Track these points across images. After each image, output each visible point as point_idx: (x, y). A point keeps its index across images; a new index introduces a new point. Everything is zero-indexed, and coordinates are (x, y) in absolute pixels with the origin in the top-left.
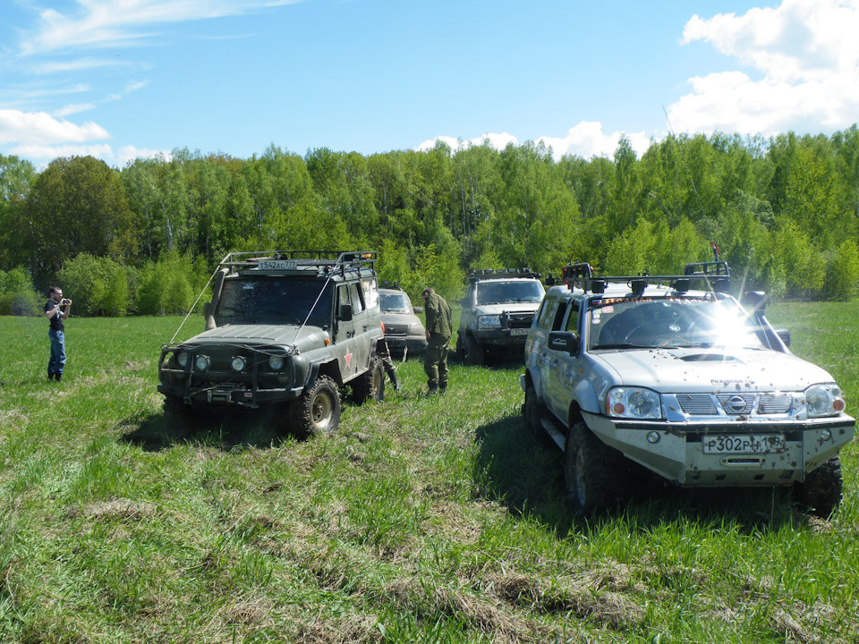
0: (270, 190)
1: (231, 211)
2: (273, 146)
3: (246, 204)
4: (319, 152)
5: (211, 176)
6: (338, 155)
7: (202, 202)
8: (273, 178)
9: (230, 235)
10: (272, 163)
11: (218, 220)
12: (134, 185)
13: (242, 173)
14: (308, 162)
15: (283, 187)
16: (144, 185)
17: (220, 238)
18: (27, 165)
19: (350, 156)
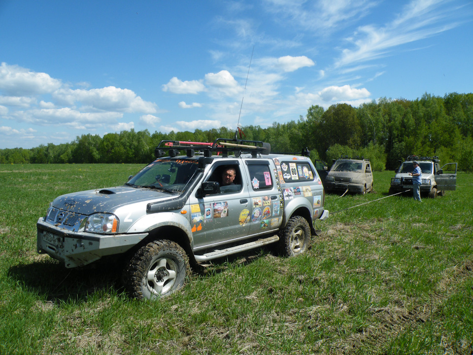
0: (422, 114)
1: (403, 125)
2: (426, 94)
3: (410, 122)
4: (451, 95)
5: (394, 109)
6: (461, 96)
7: (390, 121)
8: (424, 109)
9: (402, 135)
10: (425, 102)
11: (397, 129)
12: (362, 115)
13: (410, 107)
14: (445, 100)
15: (429, 112)
16: (366, 115)
17: (397, 137)
18: (322, 109)
19: (467, 95)
